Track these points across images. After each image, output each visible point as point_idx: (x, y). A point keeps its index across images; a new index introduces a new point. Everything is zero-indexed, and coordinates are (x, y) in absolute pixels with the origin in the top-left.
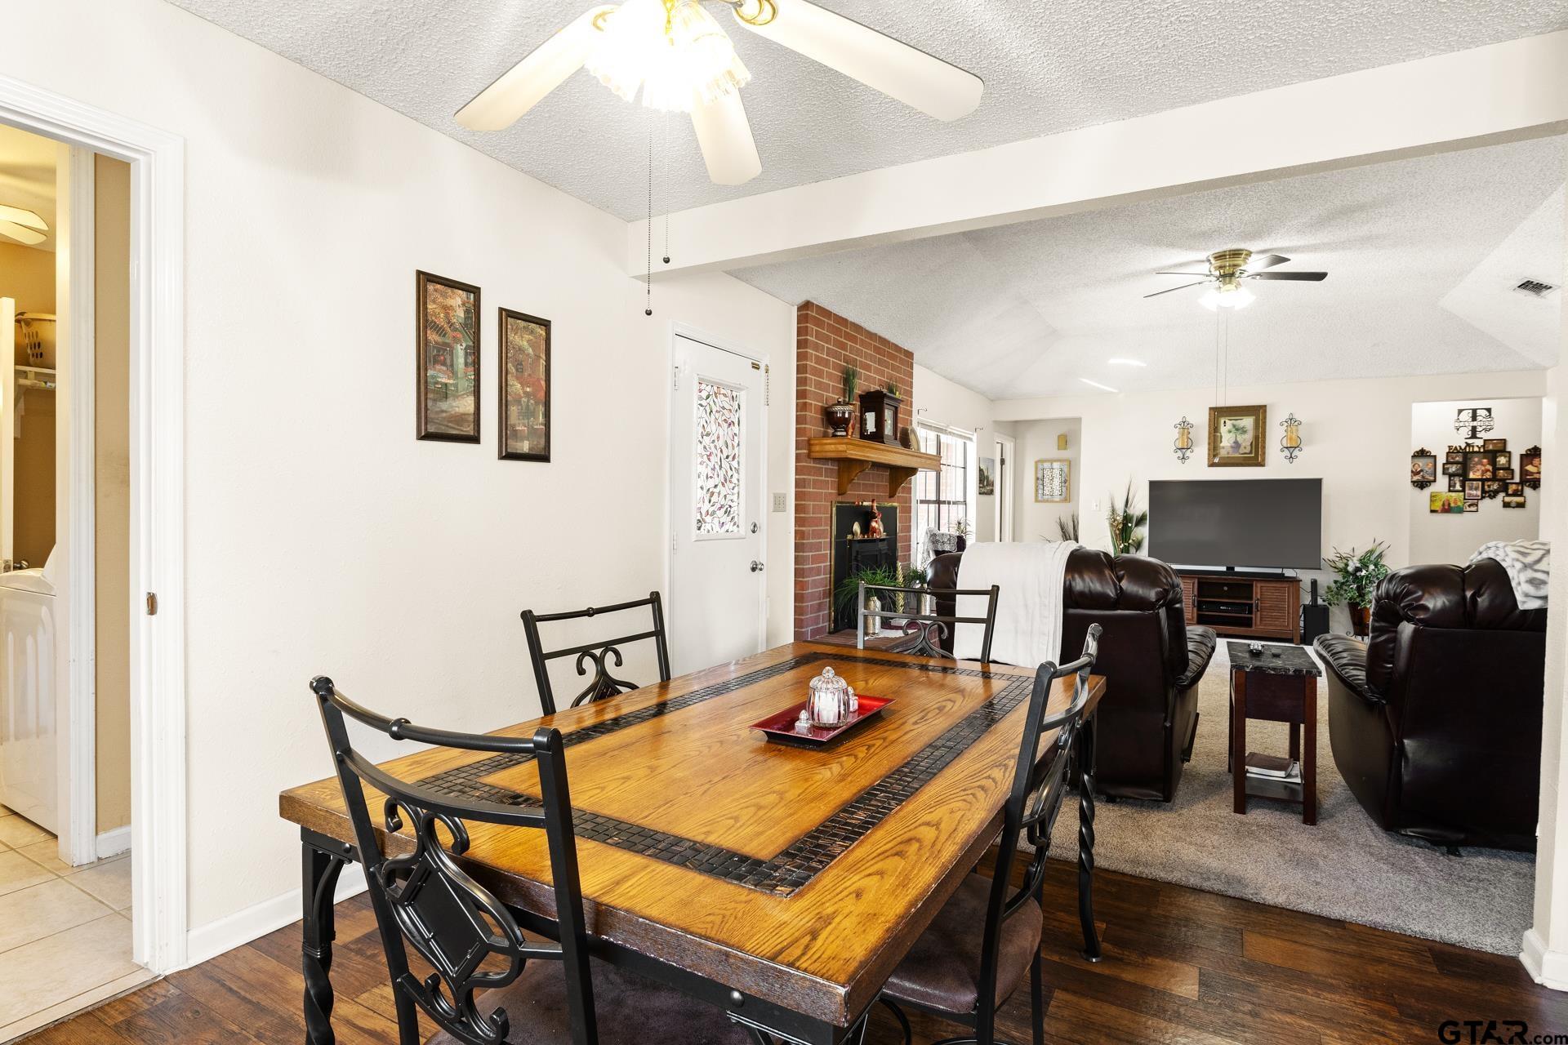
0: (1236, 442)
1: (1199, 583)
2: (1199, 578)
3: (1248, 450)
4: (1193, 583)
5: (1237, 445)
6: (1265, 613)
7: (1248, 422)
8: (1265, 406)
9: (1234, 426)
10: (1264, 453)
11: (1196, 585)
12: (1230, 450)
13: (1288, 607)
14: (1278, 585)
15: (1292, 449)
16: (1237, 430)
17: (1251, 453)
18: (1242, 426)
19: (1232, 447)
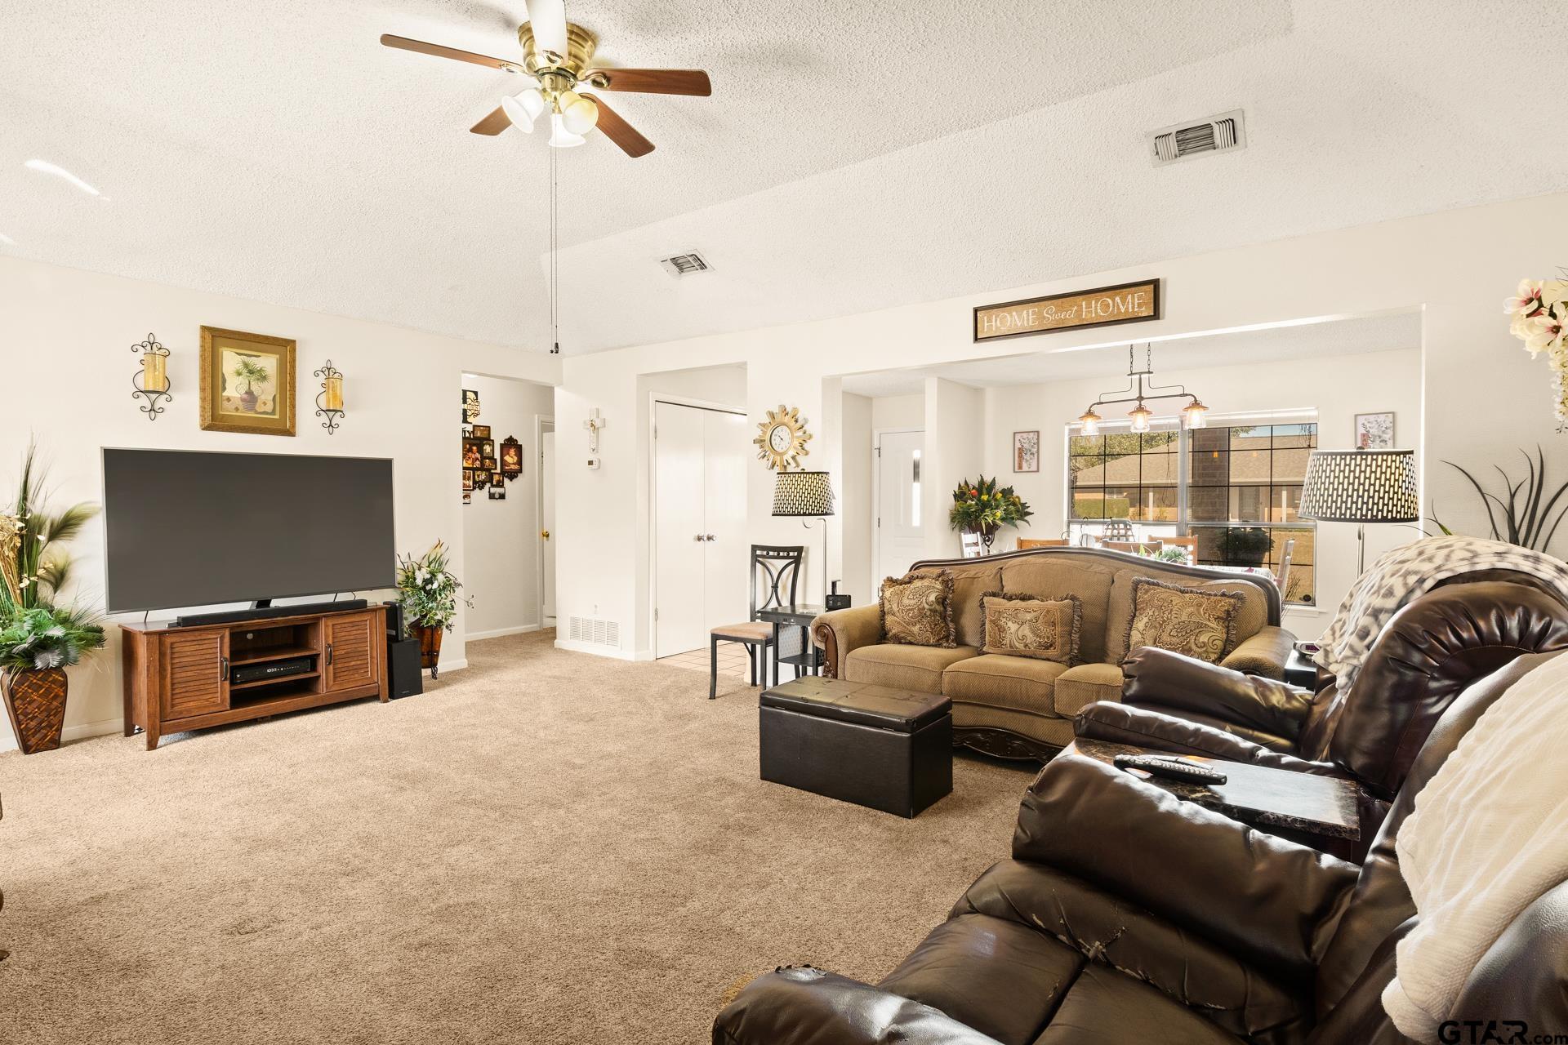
0: (249, 393)
1: (232, 635)
2: (231, 628)
3: (269, 408)
4: (222, 638)
5: (251, 398)
6: (339, 666)
7: (268, 363)
8: (294, 341)
9: (246, 365)
10: (294, 415)
11: (227, 640)
12: (241, 405)
13: (371, 648)
14: (356, 618)
15: (332, 412)
16: (251, 372)
17: (273, 412)
18: (258, 366)
19: (243, 400)
